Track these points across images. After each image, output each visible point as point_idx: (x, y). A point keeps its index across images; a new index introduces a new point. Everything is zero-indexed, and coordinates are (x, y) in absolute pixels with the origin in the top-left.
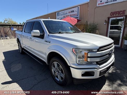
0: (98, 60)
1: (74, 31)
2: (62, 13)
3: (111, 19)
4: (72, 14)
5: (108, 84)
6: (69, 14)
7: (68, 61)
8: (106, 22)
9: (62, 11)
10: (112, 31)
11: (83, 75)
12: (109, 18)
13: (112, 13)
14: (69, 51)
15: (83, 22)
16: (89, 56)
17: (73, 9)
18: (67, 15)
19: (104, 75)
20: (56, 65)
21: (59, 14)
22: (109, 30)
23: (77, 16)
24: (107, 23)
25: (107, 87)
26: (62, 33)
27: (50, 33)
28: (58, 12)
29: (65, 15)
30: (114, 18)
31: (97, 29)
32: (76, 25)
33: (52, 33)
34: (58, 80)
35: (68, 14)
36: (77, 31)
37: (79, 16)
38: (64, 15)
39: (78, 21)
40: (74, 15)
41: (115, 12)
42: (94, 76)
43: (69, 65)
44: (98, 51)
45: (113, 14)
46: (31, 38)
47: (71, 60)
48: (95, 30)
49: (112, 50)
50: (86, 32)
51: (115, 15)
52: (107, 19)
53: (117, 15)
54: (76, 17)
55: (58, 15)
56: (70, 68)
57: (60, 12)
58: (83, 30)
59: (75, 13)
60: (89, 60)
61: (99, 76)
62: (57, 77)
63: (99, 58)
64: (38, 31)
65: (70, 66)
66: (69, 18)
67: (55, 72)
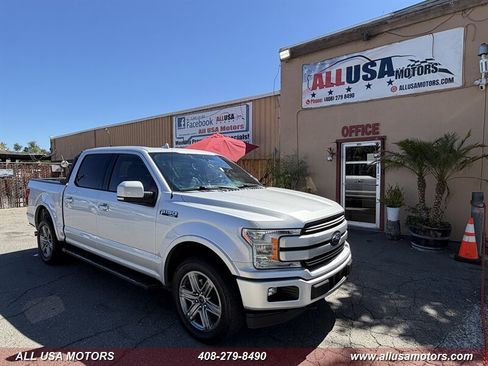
0: (305, 255)
1: (240, 183)
2: (195, 118)
3: (346, 145)
4: (228, 123)
5: (339, 328)
6: (219, 125)
7: (231, 262)
8: (332, 154)
9: (193, 112)
10: (352, 180)
11: (271, 299)
12: (339, 144)
13: (345, 128)
14: (233, 235)
15: (266, 150)
16: (282, 245)
17: (230, 111)
18: (210, 126)
19: (323, 299)
20: (194, 282)
21: (182, 123)
22: (344, 177)
23: (245, 133)
24: (335, 157)
25: (337, 335)
26: (208, 190)
27: (174, 189)
28: (181, 117)
29: (206, 127)
30: (354, 144)
31: (308, 175)
32: (242, 161)
33: (179, 191)
34: (201, 327)
35: (214, 126)
36: (249, 184)
37: (250, 132)
38: (202, 128)
39: (249, 148)
40: (235, 127)
41: (354, 127)
42: (297, 299)
43: (234, 272)
44: (303, 232)
45: (348, 131)
46: (105, 205)
47: (238, 259)
48: (304, 176)
49: (338, 231)
50: (277, 185)
51: (354, 134)
52: (334, 147)
53: (360, 135)
54: (241, 134)
55: (180, 125)
56: (239, 281)
57: (186, 117)
58: (266, 177)
59: (239, 122)
60: (283, 256)
61: (312, 299)
62: (197, 318)
63: (307, 251)
64: (138, 184)
65: (236, 277)
66: (219, 139)
67: (189, 303)
